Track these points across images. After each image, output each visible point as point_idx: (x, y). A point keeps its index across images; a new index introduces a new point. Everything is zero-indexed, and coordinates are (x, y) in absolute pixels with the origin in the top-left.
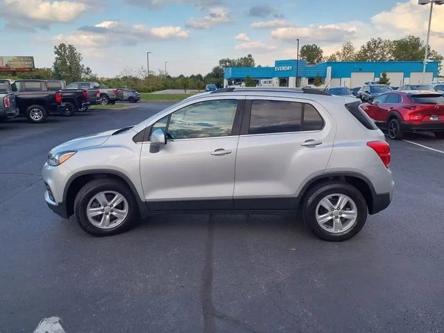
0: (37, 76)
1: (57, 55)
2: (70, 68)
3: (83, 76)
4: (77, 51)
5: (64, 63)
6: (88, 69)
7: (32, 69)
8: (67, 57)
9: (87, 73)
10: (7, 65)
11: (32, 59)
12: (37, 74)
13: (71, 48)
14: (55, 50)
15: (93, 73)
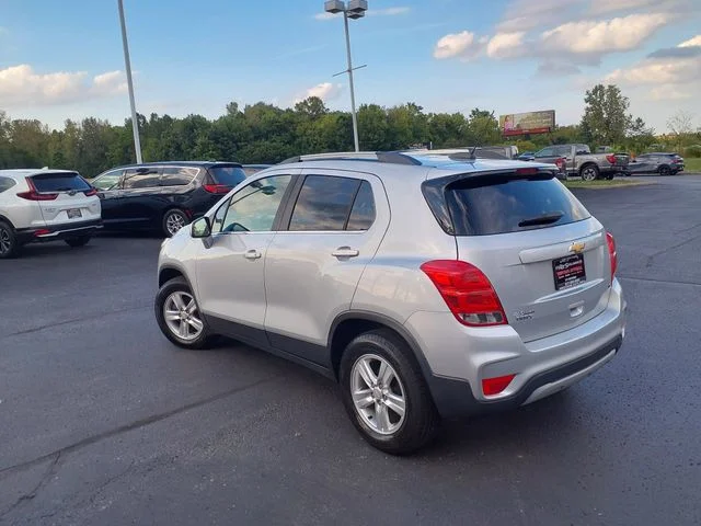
0: (559, 139)
1: (588, 105)
2: (608, 123)
3: (628, 133)
4: (623, 94)
5: (598, 115)
6: (639, 121)
7: (551, 129)
8: (605, 104)
9: (635, 129)
10: (518, 126)
11: (552, 113)
12: (558, 135)
13: (613, 91)
14: (587, 97)
15: (647, 127)
